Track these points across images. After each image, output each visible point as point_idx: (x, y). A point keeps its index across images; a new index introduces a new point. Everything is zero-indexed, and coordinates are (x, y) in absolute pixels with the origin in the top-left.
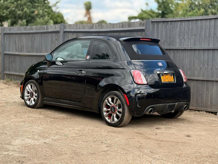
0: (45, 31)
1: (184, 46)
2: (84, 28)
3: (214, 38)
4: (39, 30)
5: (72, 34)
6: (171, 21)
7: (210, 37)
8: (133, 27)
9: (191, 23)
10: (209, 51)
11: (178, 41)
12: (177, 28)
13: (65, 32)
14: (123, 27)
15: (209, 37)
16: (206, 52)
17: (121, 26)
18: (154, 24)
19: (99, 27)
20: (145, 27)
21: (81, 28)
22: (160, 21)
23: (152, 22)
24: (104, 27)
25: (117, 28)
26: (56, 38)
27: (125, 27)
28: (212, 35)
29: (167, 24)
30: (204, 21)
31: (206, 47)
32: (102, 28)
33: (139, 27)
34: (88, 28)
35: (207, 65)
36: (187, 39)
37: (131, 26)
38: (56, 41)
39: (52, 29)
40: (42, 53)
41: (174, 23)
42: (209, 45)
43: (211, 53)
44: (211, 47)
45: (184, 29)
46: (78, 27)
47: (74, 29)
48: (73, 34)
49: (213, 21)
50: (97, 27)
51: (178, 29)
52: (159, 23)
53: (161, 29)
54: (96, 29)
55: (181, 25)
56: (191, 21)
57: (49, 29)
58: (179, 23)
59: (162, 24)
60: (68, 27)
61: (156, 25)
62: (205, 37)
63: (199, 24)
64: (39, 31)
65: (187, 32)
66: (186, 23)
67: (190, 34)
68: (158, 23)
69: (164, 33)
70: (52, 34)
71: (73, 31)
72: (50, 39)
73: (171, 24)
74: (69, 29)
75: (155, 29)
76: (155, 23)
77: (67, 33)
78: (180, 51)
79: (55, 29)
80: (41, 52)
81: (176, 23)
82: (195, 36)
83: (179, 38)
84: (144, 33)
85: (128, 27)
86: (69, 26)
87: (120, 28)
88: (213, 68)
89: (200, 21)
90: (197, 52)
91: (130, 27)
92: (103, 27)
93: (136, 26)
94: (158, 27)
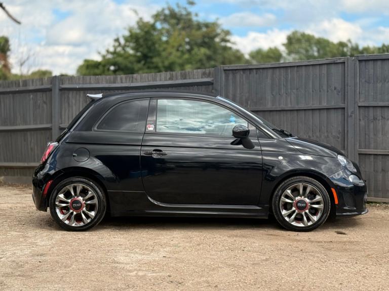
0: (21, 88)
1: (279, 105)
2: (98, 83)
3: (328, 92)
4: (9, 87)
5: (75, 92)
6: (256, 69)
7: (322, 90)
8: (190, 79)
9: (289, 71)
10: (322, 111)
11: (269, 97)
12: (267, 78)
13: (62, 90)
14: (172, 80)
15: (320, 91)
16: (317, 113)
17: (168, 78)
18: (229, 74)
19: (128, 80)
20: (212, 79)
21: (92, 82)
22: (239, 68)
23: (225, 70)
24: (136, 79)
25: (161, 80)
26: (45, 100)
27: (177, 79)
28: (325, 88)
29: (250, 73)
30: (311, 68)
31: (316, 105)
32: (132, 82)
33: (202, 78)
34: (107, 83)
35: (320, 131)
36: (285, 94)
37: (188, 78)
38: (45, 106)
39: (35, 85)
40: (16, 125)
41: (261, 71)
42: (320, 103)
43: (324, 113)
44: (324, 104)
45: (280, 80)
46: (88, 82)
47: (80, 84)
48: (78, 92)
49: (325, 68)
51: (269, 81)
52: (237, 71)
53: (240, 81)
54: (122, 82)
55: (273, 74)
56: (289, 68)
57: (29, 86)
58: (270, 71)
59: (242, 73)
61: (231, 76)
62: (313, 91)
63: (304, 72)
64: (8, 90)
65: (285, 84)
66: (282, 71)
67: (289, 87)
68: (234, 72)
69: (246, 87)
70: (35, 94)
71: (79, 88)
72: (32, 102)
73: (256, 73)
74: (69, 84)
75: (231, 82)
76: (230, 72)
77: (66, 92)
78: (275, 113)
79: (42, 84)
80: (13, 124)
81: (265, 70)
82: (297, 89)
83: (272, 93)
84: (211, 87)
85: (181, 79)
86: (69, 80)
87: (166, 80)
88: (330, 135)
89: (304, 68)
90: (302, 114)
91: (185, 78)
92: (134, 80)
93: (196, 77)
94: (234, 78)
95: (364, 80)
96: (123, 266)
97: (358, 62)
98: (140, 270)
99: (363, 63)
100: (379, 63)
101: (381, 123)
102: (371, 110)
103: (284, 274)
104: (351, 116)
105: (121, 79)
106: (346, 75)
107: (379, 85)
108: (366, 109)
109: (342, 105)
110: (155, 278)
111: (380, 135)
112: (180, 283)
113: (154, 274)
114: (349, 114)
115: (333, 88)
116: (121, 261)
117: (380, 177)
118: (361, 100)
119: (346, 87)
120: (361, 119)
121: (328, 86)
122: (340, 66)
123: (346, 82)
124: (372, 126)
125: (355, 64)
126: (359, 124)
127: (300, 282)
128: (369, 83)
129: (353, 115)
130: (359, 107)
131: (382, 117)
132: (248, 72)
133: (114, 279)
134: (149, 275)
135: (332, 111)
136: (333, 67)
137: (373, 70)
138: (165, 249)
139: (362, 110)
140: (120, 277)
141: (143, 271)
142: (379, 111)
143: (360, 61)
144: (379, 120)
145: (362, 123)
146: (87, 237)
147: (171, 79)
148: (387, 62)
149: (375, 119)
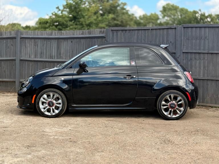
2: (42, 35)
5: (29, 40)
6: (129, 30)
8: (93, 34)
9: (147, 32)
12: (135, 35)
13: (21, 38)
17: (81, 33)
19: (59, 34)
20: (105, 35)
21: (39, 34)
22: (119, 29)
23: (112, 30)
24: (63, 33)
25: (77, 35)
26: (12, 44)
27: (86, 34)
28: (165, 41)
30: (158, 30)
32: (61, 35)
33: (99, 34)
38: (12, 47)
39: (6, 35)
41: (132, 31)
45: (141, 36)
46: (36, 34)
47: (32, 35)
48: (31, 40)
49: (165, 30)
51: (136, 37)
52: (118, 31)
53: (120, 37)
54: (55, 35)
55: (138, 33)
56: (147, 30)
57: (3, 35)
58: (137, 31)
59: (121, 32)
60: (25, 34)
61: (115, 33)
63: (154, 33)
65: (144, 39)
66: (143, 31)
67: (146, 41)
68: (117, 31)
70: (7, 40)
71: (31, 37)
72: (5, 44)
73: (129, 33)
75: (115, 36)
76: (115, 31)
77: (24, 39)
79: (11, 35)
81: (134, 31)
84: (104, 39)
85: (88, 34)
87: (80, 35)
89: (154, 30)
91: (90, 34)
93: (96, 33)
94: (117, 35)
95: (186, 38)
96: (47, 133)
97: (183, 28)
98: (56, 136)
99: (186, 29)
100: (194, 29)
101: (194, 62)
102: (189, 54)
103: (129, 139)
104: (179, 58)
105: (55, 33)
106: (177, 35)
107: (194, 41)
108: (187, 54)
109: (174, 51)
110: (63, 140)
112: (75, 142)
113: (63, 138)
114: (178, 56)
115: (170, 42)
116: (47, 131)
118: (184, 49)
119: (176, 42)
120: (184, 59)
121: (167, 41)
122: (174, 30)
123: (177, 38)
124: (189, 63)
125: (181, 29)
126: (183, 62)
127: (136, 142)
128: (189, 40)
129: (180, 57)
130: (183, 52)
131: (195, 58)
132: (124, 32)
133: (42, 140)
134: (60, 138)
136: (170, 30)
137: (190, 33)
138: (71, 126)
139: (184, 54)
140: (45, 139)
141: (58, 136)
142: (193, 55)
144: (193, 60)
145: (184, 61)
146: (31, 119)
147: (82, 34)
148: (199, 29)
149: (191, 59)
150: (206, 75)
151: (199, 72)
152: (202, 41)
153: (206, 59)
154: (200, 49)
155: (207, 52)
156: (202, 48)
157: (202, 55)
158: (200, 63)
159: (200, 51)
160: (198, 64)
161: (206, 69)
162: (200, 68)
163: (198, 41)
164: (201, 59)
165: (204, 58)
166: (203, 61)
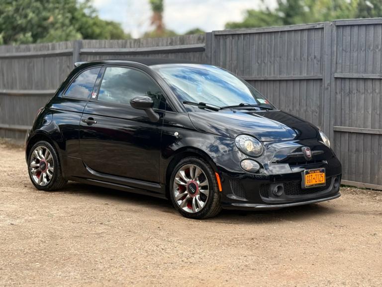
0: (50, 52)
1: (264, 74)
2: (112, 47)
3: (308, 60)
4: (40, 50)
6: (244, 34)
7: (302, 58)
8: (187, 44)
9: (273, 36)
10: (302, 83)
11: (255, 66)
12: (253, 45)
13: (81, 54)
14: (172, 45)
15: (301, 60)
16: (297, 84)
17: (169, 43)
18: (220, 39)
19: (136, 44)
20: (205, 45)
21: (107, 46)
22: (228, 33)
23: (216, 35)
24: (142, 44)
25: (163, 45)
26: (68, 64)
27: (176, 45)
28: (305, 56)
29: (238, 39)
30: (293, 33)
31: (297, 76)
32: (139, 47)
33: (197, 43)
34: (119, 47)
35: (299, 104)
36: (269, 62)
37: (185, 43)
39: (61, 48)
40: (46, 89)
41: (248, 36)
42: (301, 73)
43: (304, 84)
44: (304, 75)
45: (265, 46)
46: (103, 46)
47: (96, 48)
49: (306, 33)
50: (132, 44)
51: (255, 47)
52: (227, 36)
53: (229, 47)
54: (131, 47)
55: (259, 40)
56: (273, 34)
57: (56, 49)
58: (257, 37)
59: (231, 38)
61: (222, 41)
62: (294, 60)
63: (286, 38)
64: (39, 53)
65: (269, 51)
66: (267, 36)
67: (273, 55)
68: (225, 37)
69: (235, 53)
70: (61, 57)
71: (95, 52)
72: (58, 66)
73: (244, 39)
74: (88, 48)
75: (221, 47)
76: (221, 37)
77: (86, 56)
78: (259, 83)
79: (67, 48)
80: (43, 88)
81: (252, 36)
82: (280, 57)
83: (257, 61)
84: (203, 53)
85: (180, 44)
86: (88, 44)
87: (167, 45)
88: (309, 109)
89: (286, 34)
90: (284, 85)
91: (183, 44)
92: (141, 45)
93: (192, 42)
94: (225, 43)
95: (341, 49)
97: (335, 28)
99: (341, 29)
100: (356, 29)
101: (356, 97)
102: (347, 82)
104: (327, 89)
106: (324, 42)
107: (355, 54)
108: (343, 81)
109: (319, 76)
111: (355, 111)
114: (326, 85)
115: (313, 57)
117: (354, 157)
118: (338, 71)
119: (324, 56)
120: (338, 92)
121: (309, 54)
122: (320, 31)
123: (324, 49)
124: (347, 99)
125: (333, 30)
126: (336, 98)
128: (346, 52)
129: (329, 89)
130: (336, 78)
131: (357, 90)
132: (236, 38)
135: (311, 83)
136: (313, 33)
137: (349, 37)
139: (339, 82)
142: (354, 83)
143: (338, 26)
144: (354, 94)
145: (339, 96)
148: (364, 28)
149: (350, 92)
150: (377, 125)
151: (365, 118)
152: (371, 54)
153: (377, 91)
154: (365, 71)
155: (379, 78)
156: (370, 68)
157: (369, 83)
158: (365, 100)
159: (365, 76)
160: (362, 103)
161: (378, 112)
162: (366, 109)
163: (363, 54)
164: (369, 91)
165: (374, 90)
166: (371, 95)
